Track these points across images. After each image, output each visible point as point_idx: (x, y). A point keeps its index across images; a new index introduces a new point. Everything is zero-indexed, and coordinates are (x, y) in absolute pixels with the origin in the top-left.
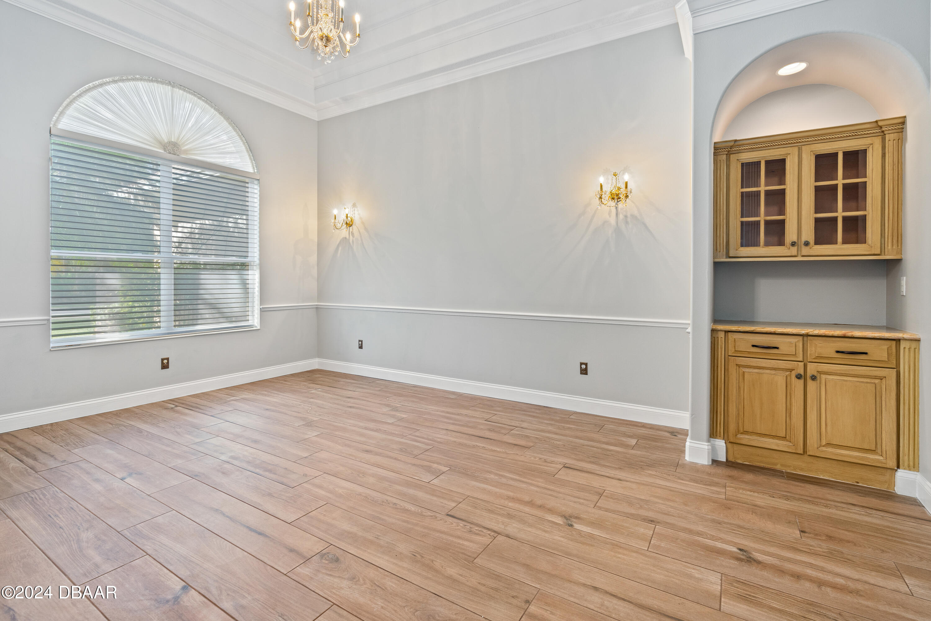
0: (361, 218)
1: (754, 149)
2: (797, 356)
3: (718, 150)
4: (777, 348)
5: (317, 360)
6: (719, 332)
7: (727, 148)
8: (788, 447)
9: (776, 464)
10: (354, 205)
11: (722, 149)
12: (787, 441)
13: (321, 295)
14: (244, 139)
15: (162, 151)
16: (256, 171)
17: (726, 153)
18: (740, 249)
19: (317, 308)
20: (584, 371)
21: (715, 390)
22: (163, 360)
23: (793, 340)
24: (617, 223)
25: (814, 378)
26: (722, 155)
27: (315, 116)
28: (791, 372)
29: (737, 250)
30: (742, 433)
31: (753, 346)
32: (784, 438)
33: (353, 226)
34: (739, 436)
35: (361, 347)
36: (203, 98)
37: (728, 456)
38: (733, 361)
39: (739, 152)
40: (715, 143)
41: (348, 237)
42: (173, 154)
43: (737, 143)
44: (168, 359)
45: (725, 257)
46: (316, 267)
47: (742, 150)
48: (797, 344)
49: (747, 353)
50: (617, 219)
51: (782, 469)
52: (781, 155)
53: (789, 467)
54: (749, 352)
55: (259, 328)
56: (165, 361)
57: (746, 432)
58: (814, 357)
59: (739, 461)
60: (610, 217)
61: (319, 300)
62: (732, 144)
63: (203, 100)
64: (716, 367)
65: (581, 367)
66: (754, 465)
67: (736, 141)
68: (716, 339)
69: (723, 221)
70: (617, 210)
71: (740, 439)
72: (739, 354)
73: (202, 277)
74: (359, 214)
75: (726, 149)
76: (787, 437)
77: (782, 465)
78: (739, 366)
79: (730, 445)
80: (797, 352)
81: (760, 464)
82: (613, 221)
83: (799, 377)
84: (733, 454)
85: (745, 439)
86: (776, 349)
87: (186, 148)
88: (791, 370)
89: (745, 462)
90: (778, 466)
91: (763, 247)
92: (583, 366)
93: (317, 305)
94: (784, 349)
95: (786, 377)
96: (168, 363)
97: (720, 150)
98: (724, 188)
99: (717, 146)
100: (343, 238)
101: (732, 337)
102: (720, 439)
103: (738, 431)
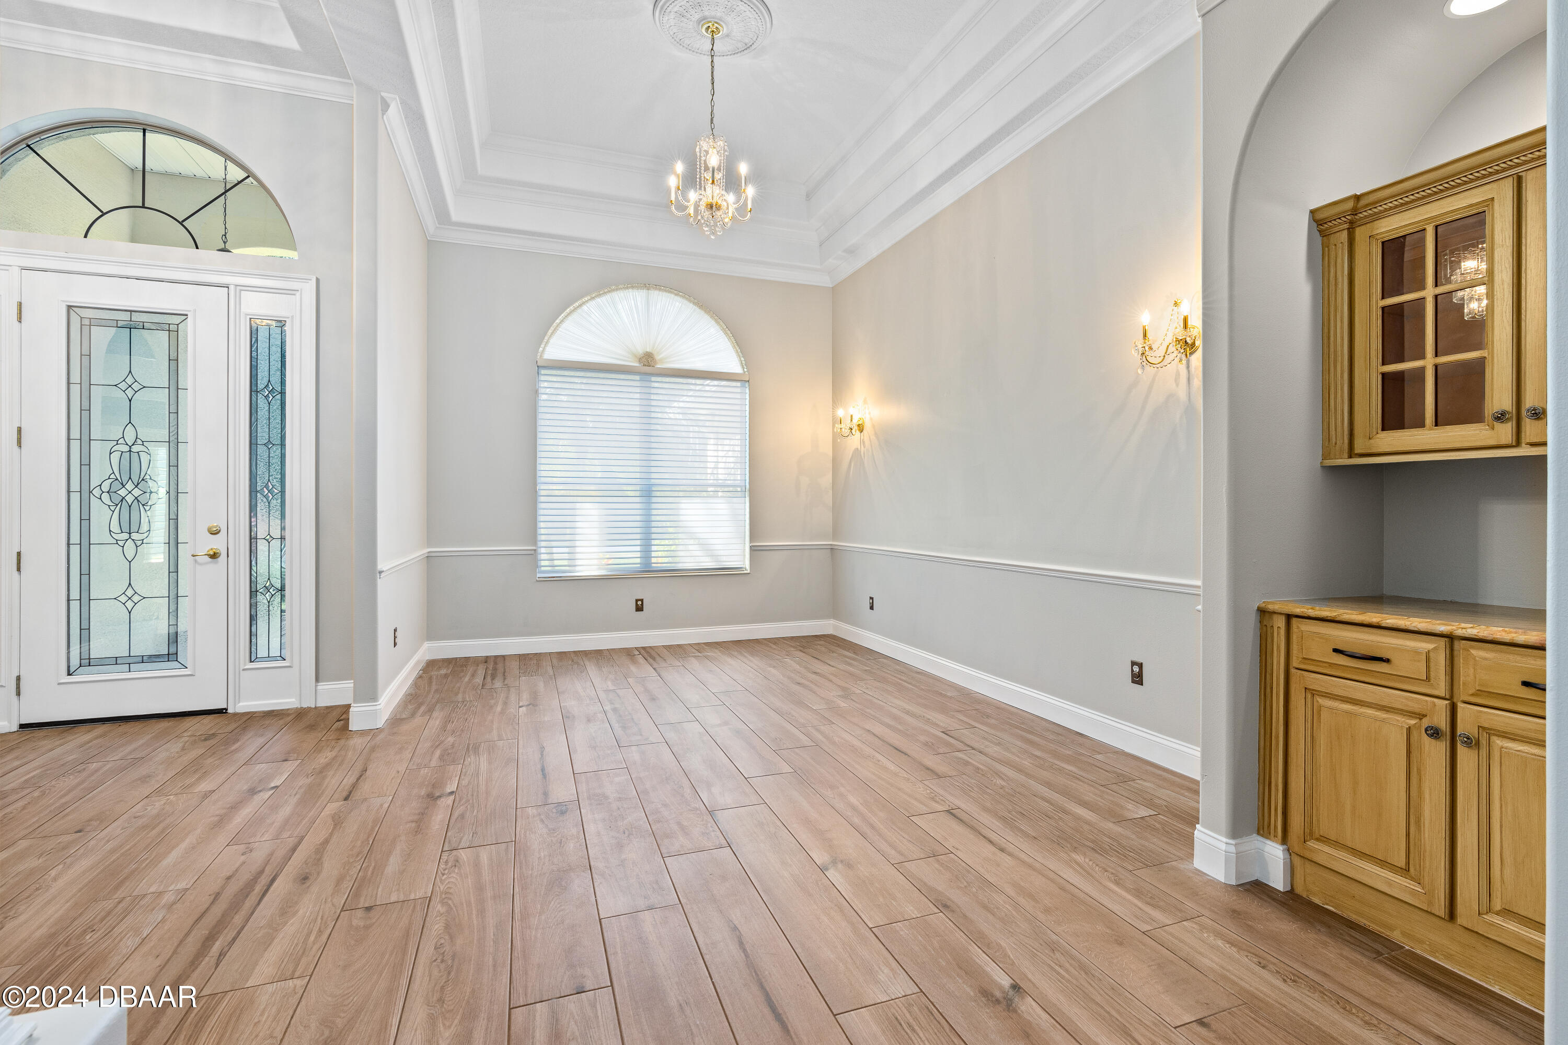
0: (871, 419)
1: (1412, 205)
2: (1432, 685)
3: (1326, 223)
4: (1387, 661)
5: (832, 622)
6: (1275, 617)
7: (1344, 217)
8: (1413, 893)
9: (1392, 929)
10: (865, 402)
11: (1335, 220)
12: (1412, 879)
13: (836, 532)
14: (729, 332)
15: (638, 365)
16: (745, 370)
17: (1346, 226)
18: (1378, 436)
19: (832, 549)
20: (1138, 679)
21: (1268, 736)
22: (637, 601)
23: (1425, 645)
24: (1189, 396)
25: (1470, 742)
26: (1338, 234)
27: (825, 281)
28: (1421, 719)
29: (1370, 439)
30: (1317, 840)
31: (1335, 650)
32: (1405, 871)
33: (864, 431)
34: (1312, 844)
35: (872, 608)
36: (681, 294)
37: (1295, 883)
38: (1300, 680)
39: (1377, 217)
40: (1312, 212)
41: (859, 448)
42: (647, 366)
43: (1363, 202)
44: (642, 600)
45: (1346, 455)
46: (831, 492)
47: (1381, 212)
48: (1431, 654)
49: (1327, 665)
50: (1189, 388)
51: (1404, 943)
52: (1471, 206)
53: (1421, 942)
54: (1331, 665)
55: (749, 572)
56: (639, 603)
57: (1323, 839)
58: (1471, 692)
59: (1317, 901)
60: (1177, 385)
61: (834, 539)
62: (1350, 205)
63: (681, 296)
64: (1268, 690)
65: (1132, 671)
66: (1345, 916)
67: (1357, 198)
68: (1269, 629)
69: (1342, 377)
70: (1189, 372)
71: (1312, 850)
72: (1312, 667)
73: (682, 506)
74: (870, 413)
75: (1343, 219)
76: (1412, 869)
77: (1404, 934)
78: (1314, 693)
79: (1297, 861)
80: (1432, 674)
81: (1358, 918)
82: (1182, 393)
83: (1434, 733)
84: (1305, 880)
85: (1322, 852)
86: (1385, 664)
87: (661, 356)
88: (1421, 716)
89: (1327, 904)
90: (1395, 933)
91: (1431, 429)
92: (1136, 669)
93: (831, 545)
94: (1401, 666)
95: (1409, 730)
96: (642, 604)
97: (1330, 224)
98: (1342, 305)
99: (1320, 216)
100: (855, 449)
101: (1298, 628)
102: (1277, 842)
103: (1311, 834)
